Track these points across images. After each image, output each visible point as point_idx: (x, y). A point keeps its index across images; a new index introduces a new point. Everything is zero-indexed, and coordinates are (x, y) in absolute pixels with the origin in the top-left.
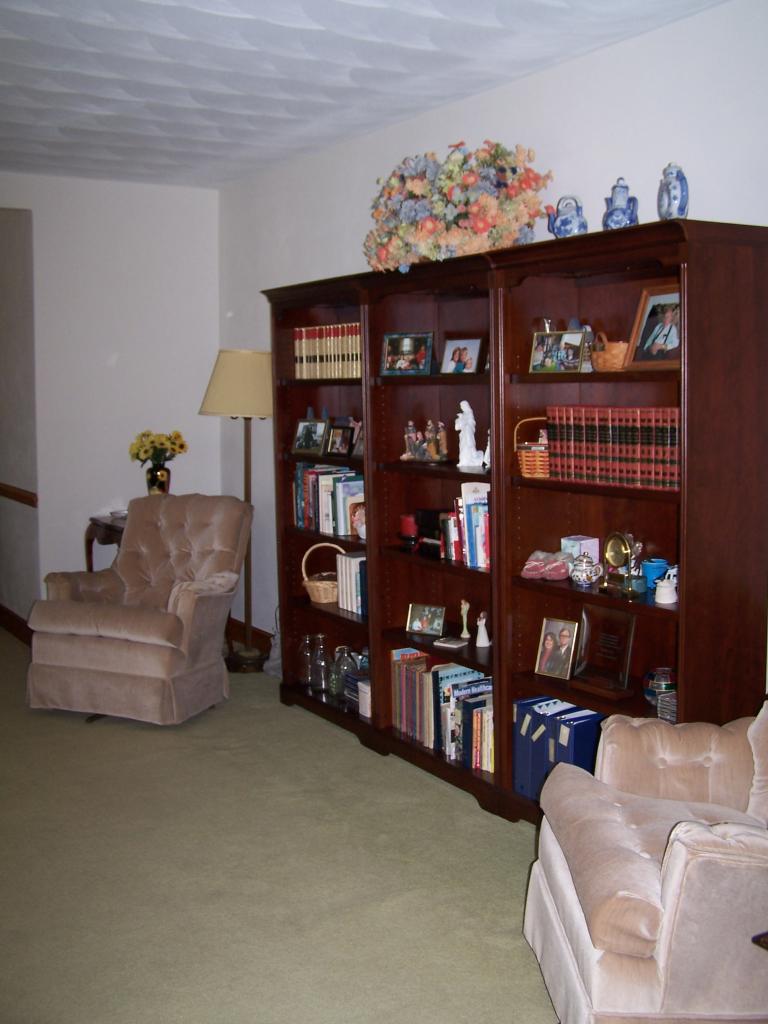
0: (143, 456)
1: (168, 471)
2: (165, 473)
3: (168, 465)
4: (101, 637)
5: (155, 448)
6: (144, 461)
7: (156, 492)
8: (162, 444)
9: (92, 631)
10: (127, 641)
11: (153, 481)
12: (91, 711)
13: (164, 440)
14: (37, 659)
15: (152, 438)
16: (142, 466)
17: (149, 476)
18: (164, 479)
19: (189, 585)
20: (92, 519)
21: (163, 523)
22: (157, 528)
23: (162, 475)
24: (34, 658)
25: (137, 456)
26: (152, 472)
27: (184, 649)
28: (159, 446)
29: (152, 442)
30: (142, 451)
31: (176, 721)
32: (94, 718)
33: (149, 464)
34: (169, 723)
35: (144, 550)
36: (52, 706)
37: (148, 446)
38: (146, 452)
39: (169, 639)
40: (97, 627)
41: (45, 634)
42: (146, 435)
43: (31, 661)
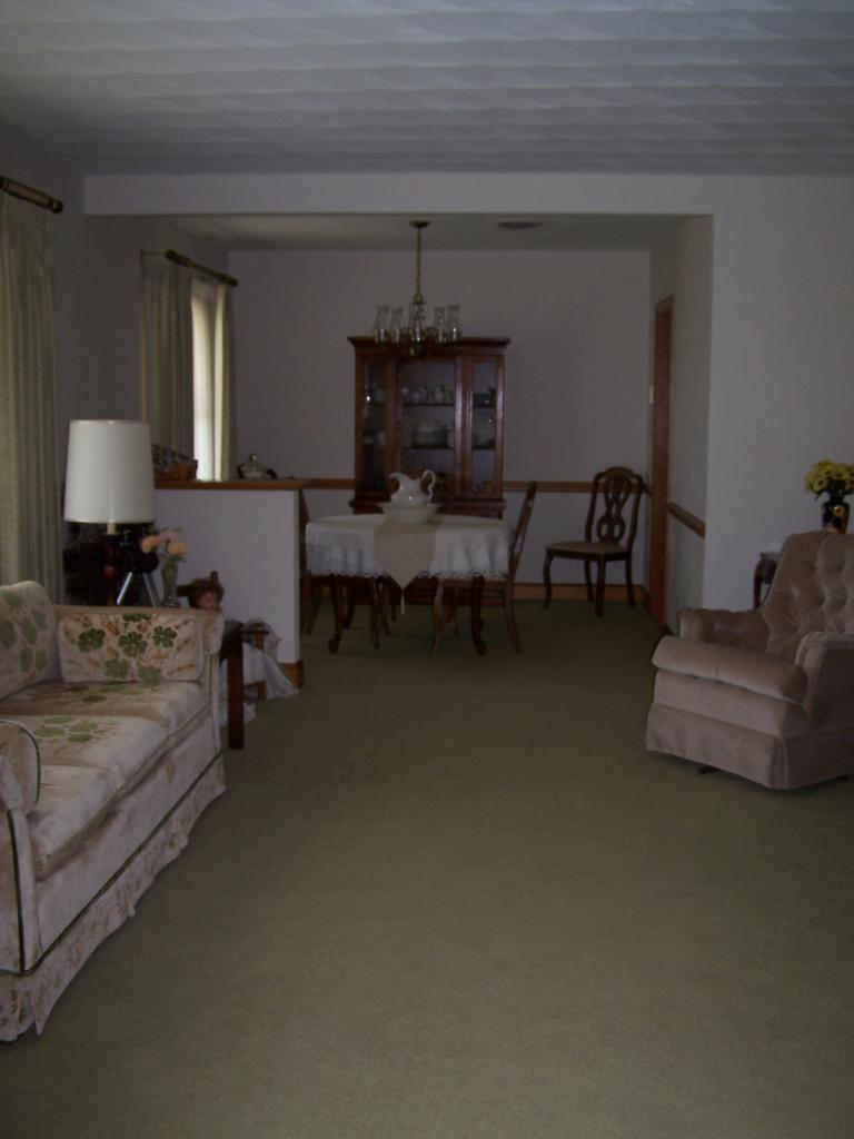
0: (817, 488)
1: (847, 507)
2: (842, 509)
3: (847, 499)
4: (720, 682)
5: (830, 480)
6: (819, 493)
7: (831, 529)
8: (840, 475)
9: (711, 675)
10: (744, 689)
11: (828, 517)
12: (702, 760)
13: (841, 470)
14: (658, 699)
15: (828, 468)
16: (816, 499)
17: (824, 511)
18: (841, 515)
19: (819, 636)
20: (763, 555)
21: (820, 563)
22: (813, 569)
23: (838, 511)
24: (655, 698)
25: (811, 486)
26: (827, 505)
27: (806, 706)
28: (835, 478)
29: (828, 473)
30: (817, 481)
31: (786, 786)
32: (707, 770)
33: (825, 497)
34: (778, 787)
35: (796, 592)
36: (667, 751)
37: (823, 477)
38: (821, 483)
39: (786, 693)
40: (716, 669)
41: (667, 672)
42: (822, 465)
43: (652, 699)
